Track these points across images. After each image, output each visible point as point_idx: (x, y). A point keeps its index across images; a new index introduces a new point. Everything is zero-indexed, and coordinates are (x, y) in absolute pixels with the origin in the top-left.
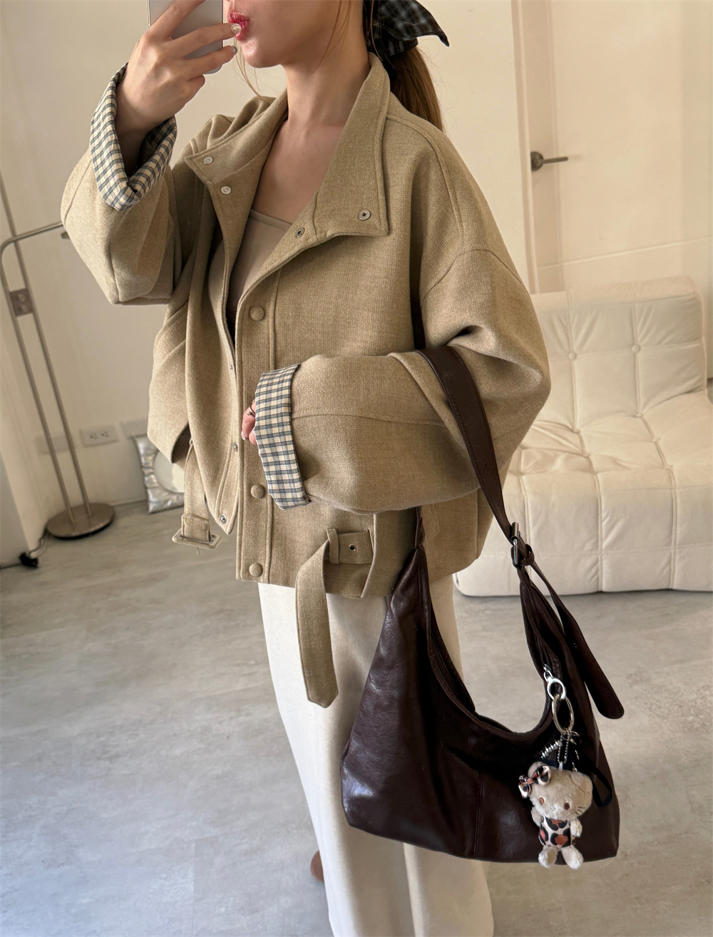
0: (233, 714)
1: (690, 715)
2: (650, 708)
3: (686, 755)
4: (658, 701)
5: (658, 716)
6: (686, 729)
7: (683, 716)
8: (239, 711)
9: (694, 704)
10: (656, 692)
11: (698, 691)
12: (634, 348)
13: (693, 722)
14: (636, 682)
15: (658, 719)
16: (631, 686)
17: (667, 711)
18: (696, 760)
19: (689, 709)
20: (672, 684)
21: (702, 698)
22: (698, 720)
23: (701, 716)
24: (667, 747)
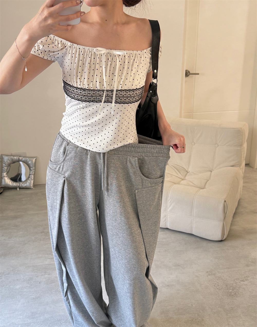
0: (43, 273)
5: (218, 289)
7: (228, 289)
8: (45, 272)
9: (232, 285)
10: (218, 279)
11: (234, 280)
12: (216, 145)
14: (210, 275)
16: (208, 276)
17: (221, 287)
18: (232, 308)
19: (230, 287)
20: (224, 277)
22: (233, 292)
24: (220, 301)
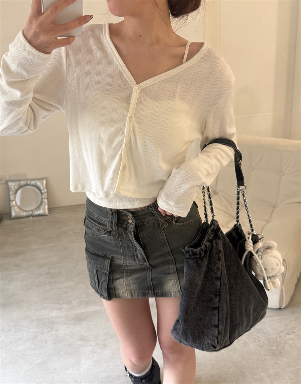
1: (274, 346)
2: (255, 341)
3: (272, 368)
4: (259, 337)
5: (259, 346)
6: (272, 354)
9: (276, 340)
10: (258, 332)
11: (278, 333)
13: (275, 350)
15: (258, 348)
17: (263, 343)
18: (277, 372)
19: (274, 343)
21: (280, 337)
22: (277, 349)
23: (279, 347)
24: (263, 363)
